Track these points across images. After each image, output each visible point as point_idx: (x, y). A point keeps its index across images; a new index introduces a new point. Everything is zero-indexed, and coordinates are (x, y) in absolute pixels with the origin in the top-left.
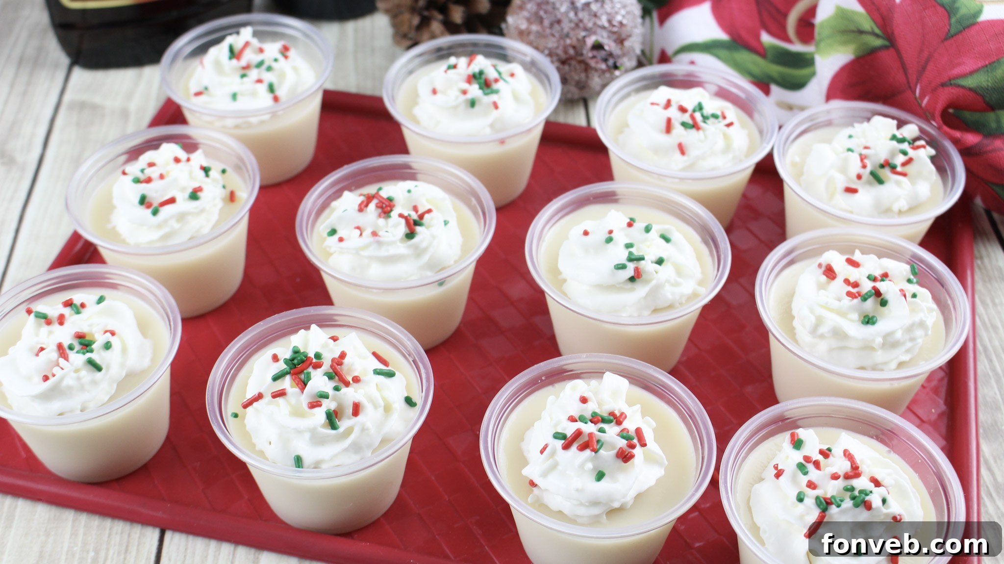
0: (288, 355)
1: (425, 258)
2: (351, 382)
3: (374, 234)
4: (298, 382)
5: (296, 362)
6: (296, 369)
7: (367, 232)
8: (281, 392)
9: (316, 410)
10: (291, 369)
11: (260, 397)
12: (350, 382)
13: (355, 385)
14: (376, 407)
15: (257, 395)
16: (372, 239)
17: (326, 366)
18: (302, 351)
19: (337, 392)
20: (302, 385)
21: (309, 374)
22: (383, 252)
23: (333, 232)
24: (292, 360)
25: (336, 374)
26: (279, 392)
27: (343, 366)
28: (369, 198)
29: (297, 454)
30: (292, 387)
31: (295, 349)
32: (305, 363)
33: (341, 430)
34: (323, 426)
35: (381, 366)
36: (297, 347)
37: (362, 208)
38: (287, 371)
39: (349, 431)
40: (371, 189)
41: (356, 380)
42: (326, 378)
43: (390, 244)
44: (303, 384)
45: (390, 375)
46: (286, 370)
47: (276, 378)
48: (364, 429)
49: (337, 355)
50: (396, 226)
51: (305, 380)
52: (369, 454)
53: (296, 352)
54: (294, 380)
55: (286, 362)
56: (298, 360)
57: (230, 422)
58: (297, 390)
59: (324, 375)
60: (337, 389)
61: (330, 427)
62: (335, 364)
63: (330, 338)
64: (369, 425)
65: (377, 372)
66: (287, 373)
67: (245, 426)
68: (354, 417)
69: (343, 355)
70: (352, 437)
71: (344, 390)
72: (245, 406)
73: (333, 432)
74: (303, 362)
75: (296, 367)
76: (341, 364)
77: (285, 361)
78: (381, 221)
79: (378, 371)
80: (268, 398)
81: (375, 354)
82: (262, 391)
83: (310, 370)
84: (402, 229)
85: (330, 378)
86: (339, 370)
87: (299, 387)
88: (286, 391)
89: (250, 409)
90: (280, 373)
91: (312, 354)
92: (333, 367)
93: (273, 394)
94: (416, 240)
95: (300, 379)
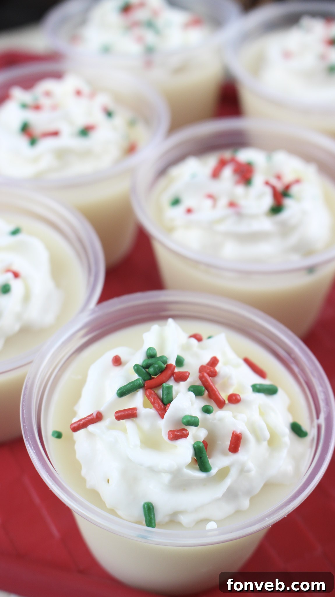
0: (140, 359)
1: (293, 239)
2: (227, 402)
3: (232, 204)
4: (154, 399)
5: (151, 370)
6: (152, 380)
7: (223, 202)
8: (129, 412)
9: (181, 442)
10: (145, 380)
11: (98, 418)
12: (225, 401)
13: (232, 406)
14: (259, 439)
15: (95, 415)
16: (230, 211)
17: (194, 379)
18: (158, 355)
19: (208, 416)
20: (159, 404)
21: (170, 388)
22: (244, 227)
23: (176, 202)
24: (147, 367)
25: (207, 388)
26: (126, 412)
27: (216, 379)
28: (222, 164)
29: (147, 500)
30: (145, 406)
31: (151, 352)
32: (164, 374)
33: (214, 471)
34: (189, 466)
35: (258, 380)
36: (154, 349)
37: (216, 174)
38: (140, 384)
39: (224, 473)
40: (227, 154)
41: (234, 399)
42: (192, 394)
43: (254, 217)
44: (161, 404)
45: (271, 391)
46: (138, 381)
47: (123, 393)
48: (243, 471)
49: (206, 360)
50: (260, 196)
51: (165, 397)
52: (246, 503)
53: (151, 355)
54: (148, 397)
55: (138, 369)
56: (155, 368)
57: (51, 442)
58: (152, 411)
59: (189, 391)
60: (207, 410)
61: (198, 466)
62: (206, 375)
63: (191, 336)
64: (251, 465)
65: (257, 389)
66: (140, 387)
67: (74, 452)
68: (230, 453)
69: (214, 362)
70: (228, 482)
71: (219, 414)
72: (76, 428)
73: (202, 475)
74: (162, 371)
75: (151, 378)
76: (214, 374)
77: (136, 368)
78: (240, 190)
79: (258, 387)
80: (109, 418)
81: (247, 361)
82: (101, 409)
83: (171, 383)
84: (268, 201)
85: (198, 393)
86: (211, 383)
87: (155, 407)
88: (138, 411)
89: (82, 432)
90: (129, 386)
91: (172, 361)
92: (203, 379)
93: (117, 415)
94: (284, 215)
95: (157, 395)
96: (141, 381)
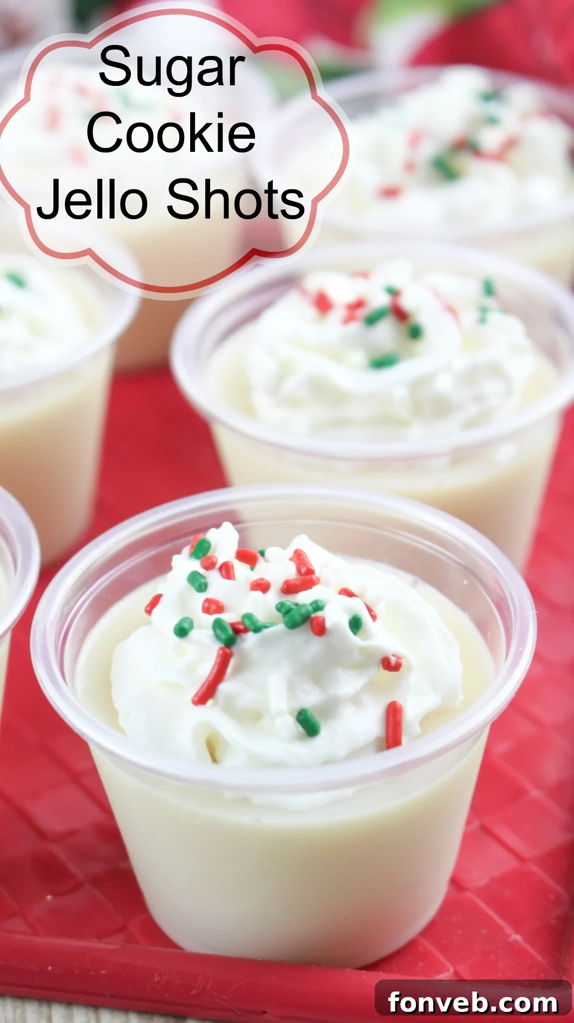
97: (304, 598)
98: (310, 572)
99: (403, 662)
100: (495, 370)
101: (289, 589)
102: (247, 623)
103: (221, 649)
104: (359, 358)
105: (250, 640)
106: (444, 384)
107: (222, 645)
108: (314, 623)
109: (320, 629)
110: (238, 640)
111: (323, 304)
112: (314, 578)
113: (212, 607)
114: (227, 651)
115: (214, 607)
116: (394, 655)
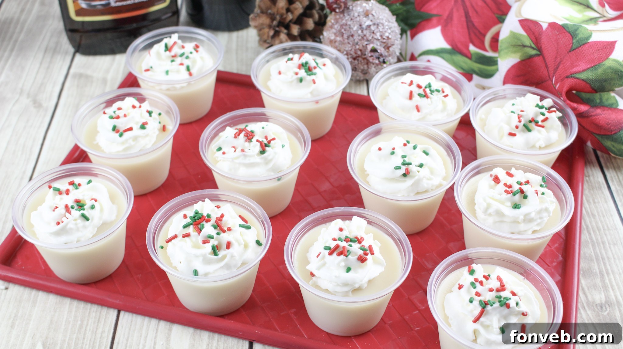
0: (192, 214)
1: (271, 165)
2: (226, 230)
3: (243, 150)
4: (197, 229)
5: (196, 218)
7: (239, 150)
9: (207, 245)
10: (193, 222)
11: (175, 237)
13: (228, 232)
14: (240, 244)
15: (174, 236)
16: (241, 153)
17: (213, 221)
18: (200, 213)
19: (218, 236)
20: (199, 231)
21: (203, 225)
22: (247, 161)
23: (220, 149)
24: (194, 217)
25: (218, 226)
26: (186, 234)
27: (222, 222)
28: (241, 131)
29: (195, 269)
30: (194, 232)
31: (196, 211)
33: (220, 256)
34: (210, 254)
35: (243, 223)
37: (236, 136)
38: (191, 223)
39: (224, 257)
40: (242, 126)
41: (229, 229)
42: (212, 228)
43: (251, 156)
44: (200, 231)
45: (248, 228)
47: (185, 227)
48: (232, 257)
49: (219, 215)
50: (255, 146)
51: (201, 228)
52: (235, 269)
53: (197, 213)
54: (195, 228)
55: (191, 218)
56: (197, 217)
57: (159, 250)
58: (196, 234)
59: (211, 226)
60: (218, 234)
61: (214, 254)
62: (218, 220)
63: (216, 207)
64: (235, 254)
65: (241, 226)
66: (191, 224)
67: (166, 253)
68: (227, 250)
69: (222, 216)
70: (226, 261)
71: (222, 234)
72: (168, 242)
73: (215, 257)
74: (200, 218)
75: (196, 221)
76: (221, 220)
78: (247, 144)
79: (242, 225)
80: (180, 237)
81: (240, 216)
82: (177, 233)
83: (204, 223)
84: (258, 148)
85: (215, 228)
86: (220, 224)
87: (197, 232)
88: (190, 234)
89: (170, 243)
90: (187, 224)
91: (205, 215)
92: (217, 222)
93: (183, 236)
94: (266, 154)
95: (198, 227)
96: (192, 222)
97: (503, 294)
98: (504, 286)
99: (528, 313)
100: (546, 210)
101: (498, 290)
102: (489, 302)
103: (482, 309)
104: (509, 204)
105: (489, 308)
106: (533, 215)
107: (482, 308)
108: (507, 305)
109: (508, 306)
110: (486, 306)
111: (497, 180)
112: (505, 288)
113: (478, 294)
114: (483, 310)
115: (478, 295)
116: (525, 312)
